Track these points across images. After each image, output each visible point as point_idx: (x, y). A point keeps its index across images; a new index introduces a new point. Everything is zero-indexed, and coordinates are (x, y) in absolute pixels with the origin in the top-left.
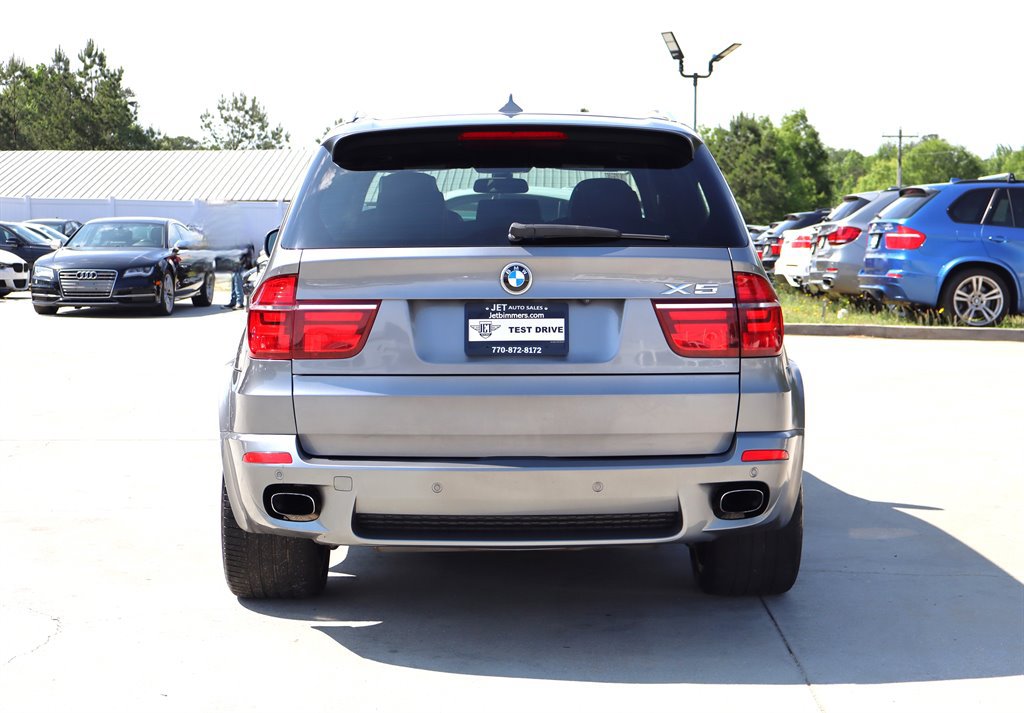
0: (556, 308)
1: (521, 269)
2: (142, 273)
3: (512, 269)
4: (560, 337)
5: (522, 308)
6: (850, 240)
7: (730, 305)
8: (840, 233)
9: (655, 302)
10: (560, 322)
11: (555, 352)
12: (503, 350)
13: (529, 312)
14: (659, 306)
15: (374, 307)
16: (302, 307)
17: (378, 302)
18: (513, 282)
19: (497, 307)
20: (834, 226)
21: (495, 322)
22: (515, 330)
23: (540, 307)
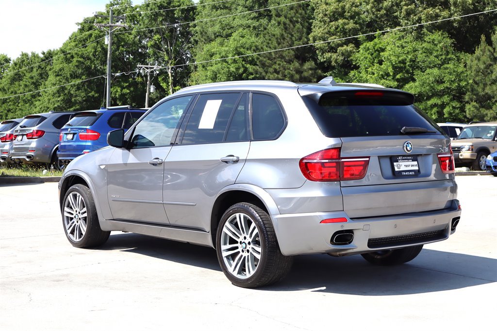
0: (415, 157)
1: (410, 143)
3: (408, 143)
4: (417, 168)
5: (406, 158)
6: (40, 136)
8: (35, 133)
9: (437, 154)
10: (416, 163)
11: (417, 173)
12: (404, 173)
13: (408, 159)
14: (439, 156)
15: (368, 159)
16: (343, 160)
17: (369, 157)
18: (408, 148)
19: (400, 158)
20: (30, 130)
21: (400, 163)
22: (406, 166)
23: (410, 158)
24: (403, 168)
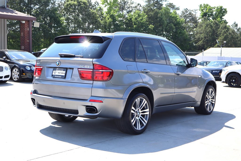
2: (217, 72)
3: (57, 61)
5: (60, 69)
7: (92, 70)
9: (78, 69)
10: (65, 72)
12: (56, 76)
13: (61, 70)
15: (42, 68)
18: (57, 64)
19: (57, 69)
21: (56, 71)
22: (59, 73)
23: (63, 69)
24: (57, 74)
